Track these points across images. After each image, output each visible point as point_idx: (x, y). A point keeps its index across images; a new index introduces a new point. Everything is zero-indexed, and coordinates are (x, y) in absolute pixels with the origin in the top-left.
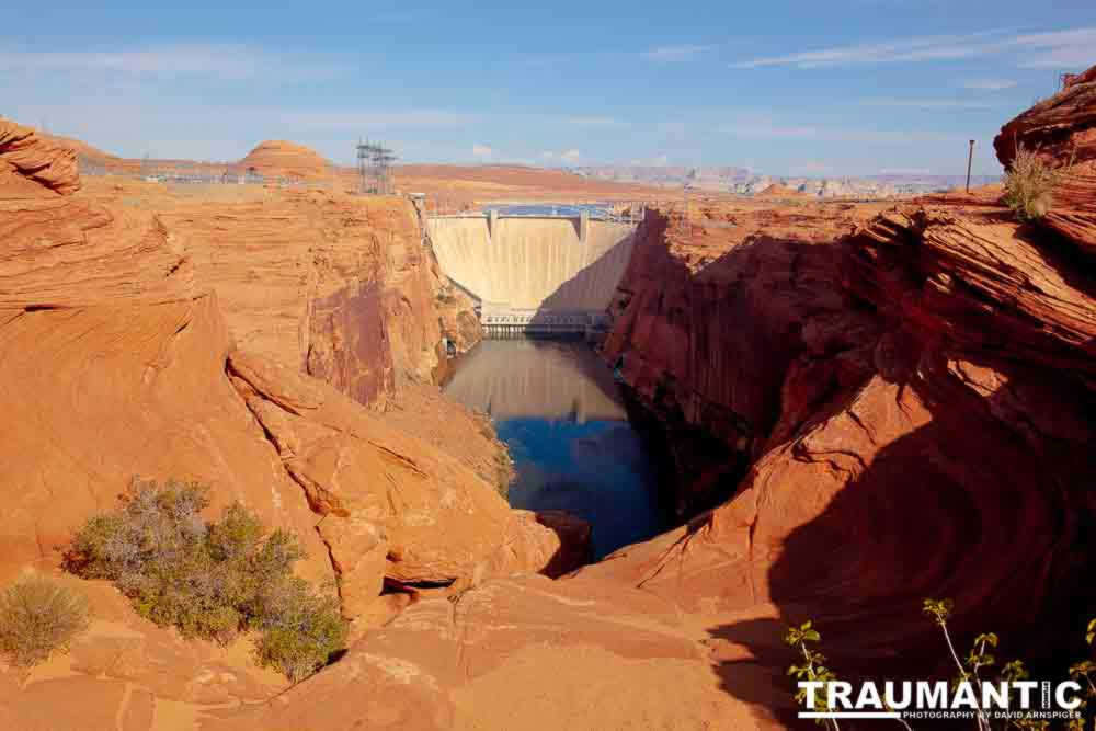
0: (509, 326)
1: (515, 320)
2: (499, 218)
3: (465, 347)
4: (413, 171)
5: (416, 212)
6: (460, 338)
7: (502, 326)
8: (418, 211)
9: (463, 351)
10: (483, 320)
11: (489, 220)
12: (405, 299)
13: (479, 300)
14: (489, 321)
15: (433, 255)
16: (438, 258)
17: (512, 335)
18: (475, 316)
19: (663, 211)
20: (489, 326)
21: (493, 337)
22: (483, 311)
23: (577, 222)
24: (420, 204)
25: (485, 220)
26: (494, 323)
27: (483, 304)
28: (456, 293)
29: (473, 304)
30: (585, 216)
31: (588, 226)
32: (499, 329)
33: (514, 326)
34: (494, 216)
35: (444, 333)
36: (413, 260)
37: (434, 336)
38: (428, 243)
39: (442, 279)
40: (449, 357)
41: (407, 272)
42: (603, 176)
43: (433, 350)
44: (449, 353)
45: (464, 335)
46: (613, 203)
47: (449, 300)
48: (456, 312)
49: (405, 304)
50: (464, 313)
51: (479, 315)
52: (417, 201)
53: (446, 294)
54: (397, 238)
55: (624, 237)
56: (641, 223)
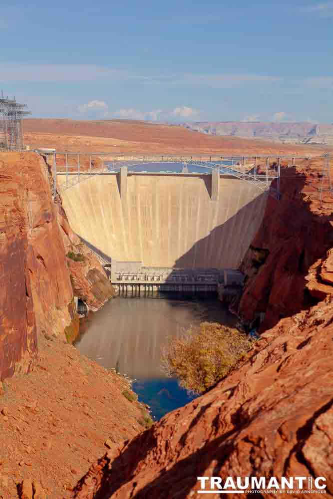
0: (139, 285)
1: (146, 278)
2: (129, 175)
3: (96, 307)
4: (39, 126)
5: (46, 167)
6: (91, 297)
7: (132, 285)
8: (49, 167)
9: (95, 310)
10: (113, 279)
11: (118, 176)
12: (40, 257)
13: (109, 260)
14: (118, 279)
15: (62, 211)
16: (68, 214)
17: (142, 294)
18: (105, 275)
19: (300, 168)
20: (119, 284)
21: (124, 295)
22: (113, 270)
23: (208, 180)
24: (51, 160)
25: (114, 177)
26: (123, 281)
27: (113, 264)
28: (86, 251)
29: (102, 262)
30: (216, 173)
31: (220, 184)
32: (130, 288)
33: (145, 285)
34: (124, 172)
35: (76, 292)
36: (47, 217)
37: (67, 295)
38: (59, 200)
39: (71, 236)
40: (81, 316)
41: (41, 229)
42: (221, 133)
43: (67, 308)
44: (79, 312)
45: (95, 294)
46: (240, 160)
47: (79, 258)
48: (86, 270)
49: (39, 261)
50: (94, 272)
51: (109, 273)
52: (47, 156)
53: (76, 252)
54: (31, 194)
55: (256, 195)
56: (276, 179)
